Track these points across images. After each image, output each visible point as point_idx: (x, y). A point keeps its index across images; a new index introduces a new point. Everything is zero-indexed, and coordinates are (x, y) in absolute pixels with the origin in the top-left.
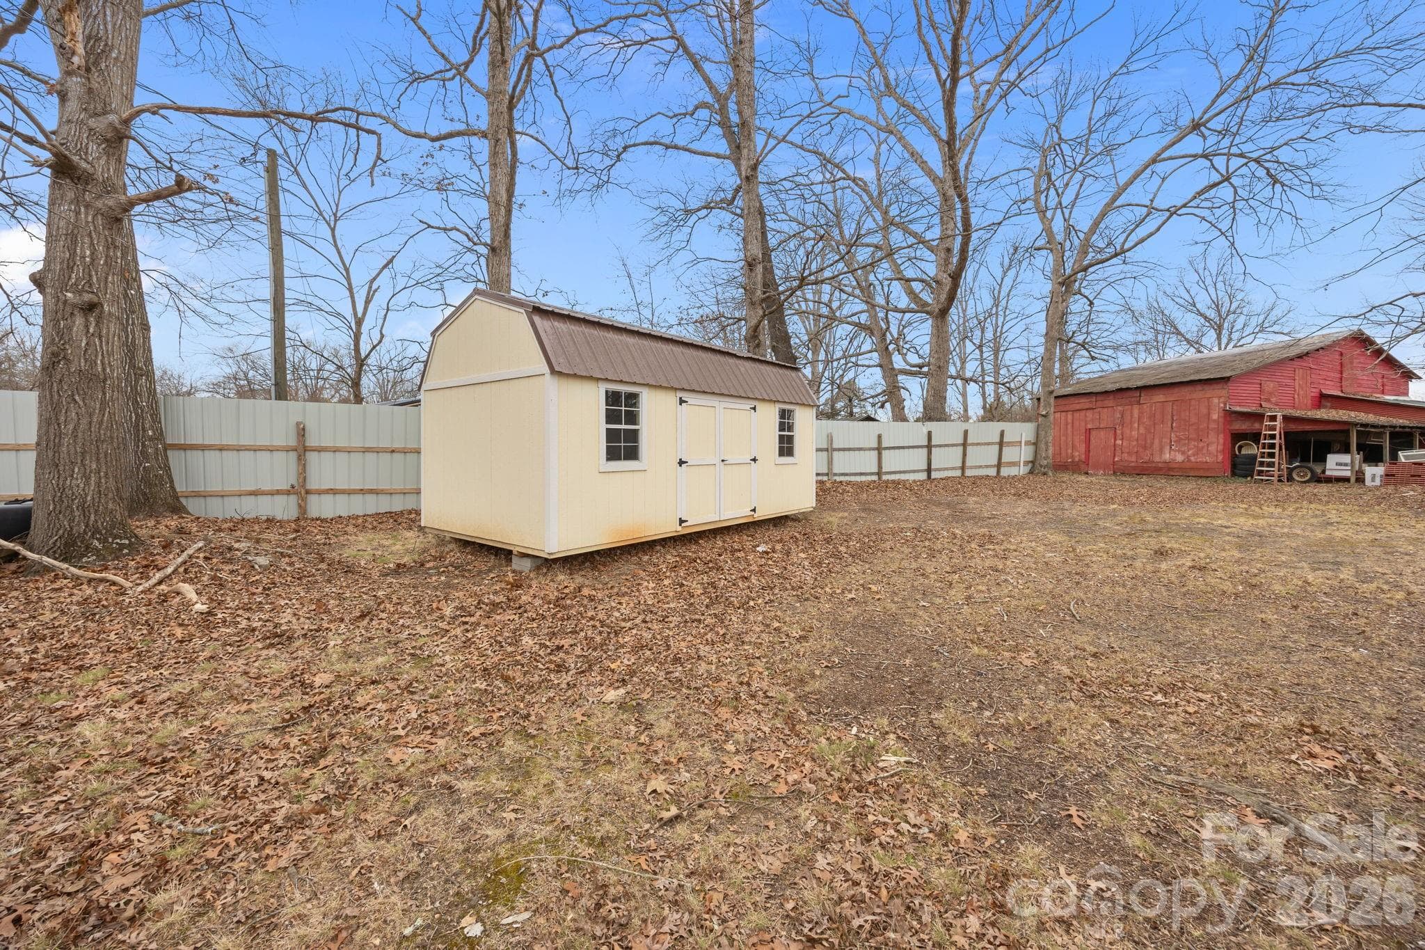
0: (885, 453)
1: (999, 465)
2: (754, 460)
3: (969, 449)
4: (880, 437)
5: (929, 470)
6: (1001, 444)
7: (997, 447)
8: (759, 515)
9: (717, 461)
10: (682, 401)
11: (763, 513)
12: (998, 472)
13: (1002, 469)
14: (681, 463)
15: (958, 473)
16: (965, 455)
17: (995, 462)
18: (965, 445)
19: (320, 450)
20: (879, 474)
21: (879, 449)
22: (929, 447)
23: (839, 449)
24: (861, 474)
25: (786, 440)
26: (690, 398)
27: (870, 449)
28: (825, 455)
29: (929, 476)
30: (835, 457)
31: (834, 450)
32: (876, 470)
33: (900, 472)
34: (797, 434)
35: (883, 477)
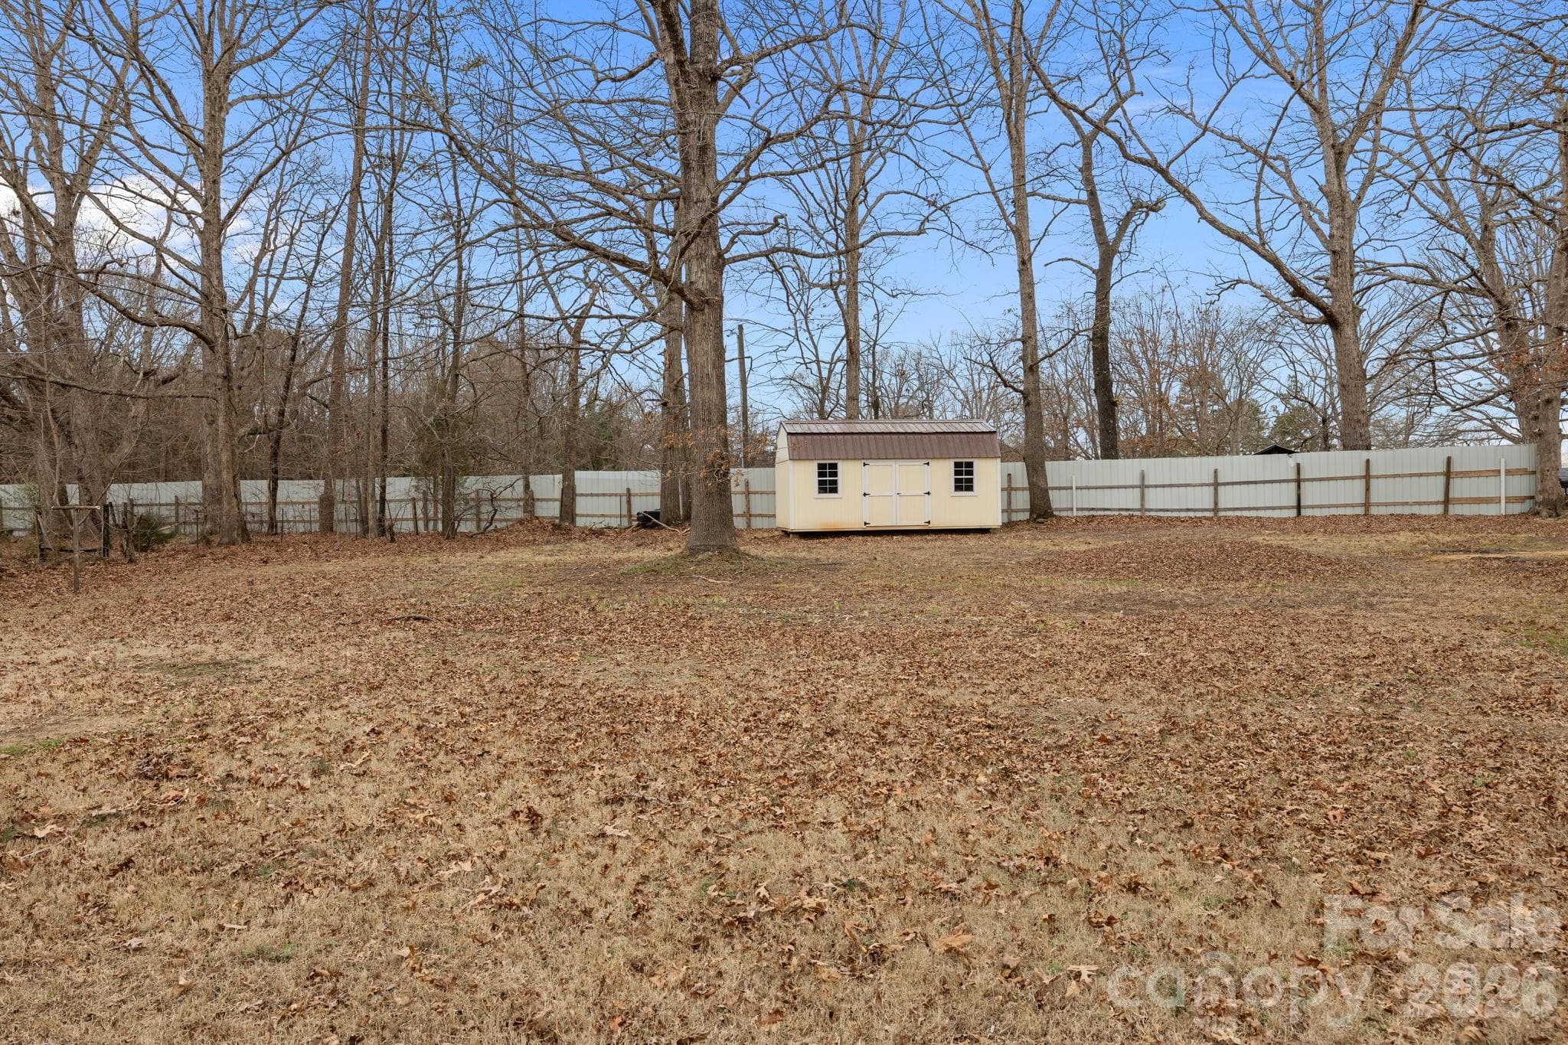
0: (1221, 489)
1: (1447, 501)
2: (928, 493)
3: (1373, 482)
4: (1216, 472)
5: (1299, 507)
6: (1448, 474)
7: (1441, 479)
8: (932, 526)
9: (894, 494)
10: (865, 464)
12: (1446, 510)
13: (1451, 507)
14: (865, 495)
15: (1360, 511)
16: (1368, 489)
17: (1442, 499)
18: (1367, 477)
19: (756, 493)
20: (1216, 509)
21: (1216, 485)
22: (1298, 481)
23: (1156, 486)
24: (1188, 510)
25: (964, 481)
26: (871, 463)
27: (1202, 485)
28: (1138, 491)
29: (1299, 513)
30: (1149, 492)
31: (1148, 487)
32: (1212, 506)
33: (1249, 509)
34: (976, 477)
35: (1221, 514)
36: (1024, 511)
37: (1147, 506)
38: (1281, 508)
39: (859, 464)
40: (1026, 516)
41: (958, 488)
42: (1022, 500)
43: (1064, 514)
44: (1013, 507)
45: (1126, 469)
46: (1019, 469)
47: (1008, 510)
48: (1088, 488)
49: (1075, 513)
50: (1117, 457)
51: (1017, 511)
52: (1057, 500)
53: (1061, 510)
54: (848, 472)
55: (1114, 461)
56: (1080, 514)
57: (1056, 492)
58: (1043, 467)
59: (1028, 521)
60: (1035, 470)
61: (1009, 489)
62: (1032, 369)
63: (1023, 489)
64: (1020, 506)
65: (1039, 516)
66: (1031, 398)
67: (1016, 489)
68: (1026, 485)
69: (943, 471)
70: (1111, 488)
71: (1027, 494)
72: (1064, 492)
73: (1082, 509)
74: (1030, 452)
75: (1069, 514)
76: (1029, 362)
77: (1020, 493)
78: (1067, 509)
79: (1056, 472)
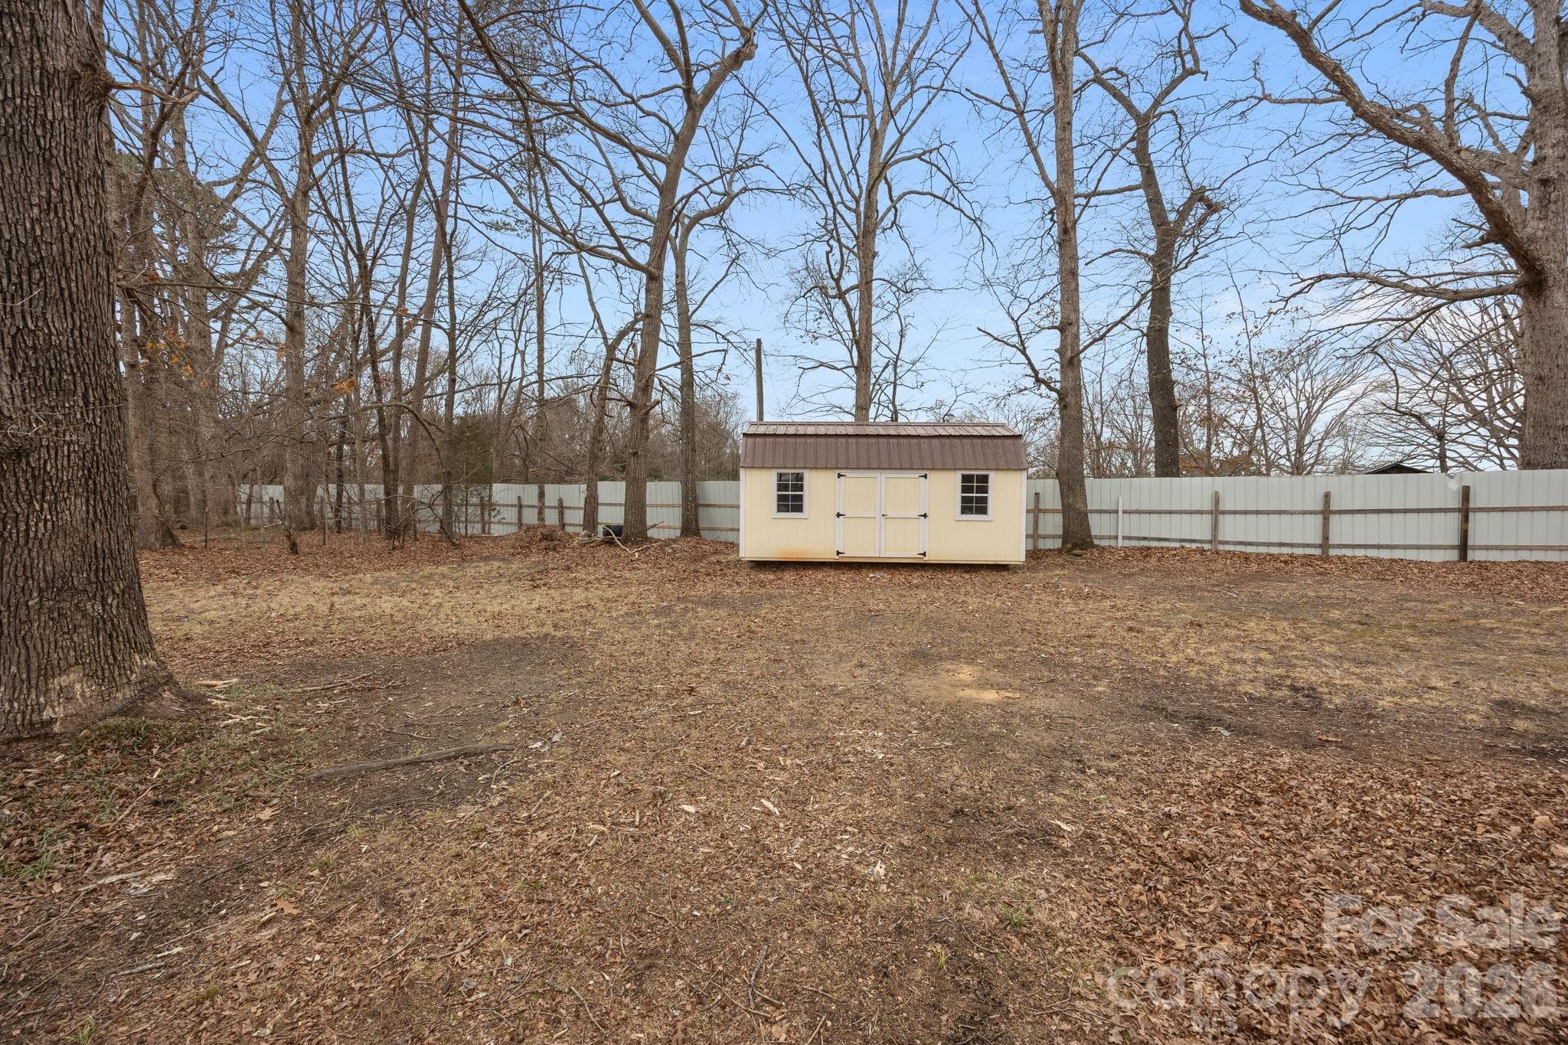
2: (925, 516)
4: (1327, 496)
5: (1463, 548)
8: (927, 559)
9: (878, 515)
10: (839, 476)
11: (932, 557)
14: (839, 515)
20: (1323, 547)
21: (1327, 513)
23: (1235, 512)
24: (1282, 545)
25: (974, 501)
26: (848, 473)
27: (1304, 513)
28: (1207, 518)
29: (1463, 557)
30: (1226, 521)
31: (1224, 513)
32: (1319, 541)
33: (1379, 547)
34: (991, 495)
35: (1333, 552)
36: (1054, 537)
37: (1221, 538)
38: (1431, 547)
39: (832, 475)
40: (1057, 544)
41: (965, 510)
42: (1053, 524)
43: (1104, 543)
44: (1041, 532)
45: (1193, 489)
46: (1050, 489)
47: (1034, 535)
48: (1139, 512)
49: (1120, 543)
50: (1177, 475)
51: (1045, 537)
52: (1098, 526)
53: (1102, 538)
54: (818, 485)
55: (1175, 480)
56: (1127, 543)
57: (1097, 516)
58: (1082, 485)
59: (1060, 551)
60: (1071, 485)
61: (1036, 511)
62: (1070, 361)
63: (1054, 511)
64: (1050, 531)
65: (1075, 546)
66: (1070, 399)
67: (1046, 511)
68: (1060, 507)
69: (948, 486)
70: (1170, 512)
71: (1059, 518)
72: (1106, 516)
73: (1130, 538)
74: (1065, 466)
75: (1113, 543)
76: (1069, 354)
77: (1049, 516)
78: (1110, 538)
79: (1098, 492)
